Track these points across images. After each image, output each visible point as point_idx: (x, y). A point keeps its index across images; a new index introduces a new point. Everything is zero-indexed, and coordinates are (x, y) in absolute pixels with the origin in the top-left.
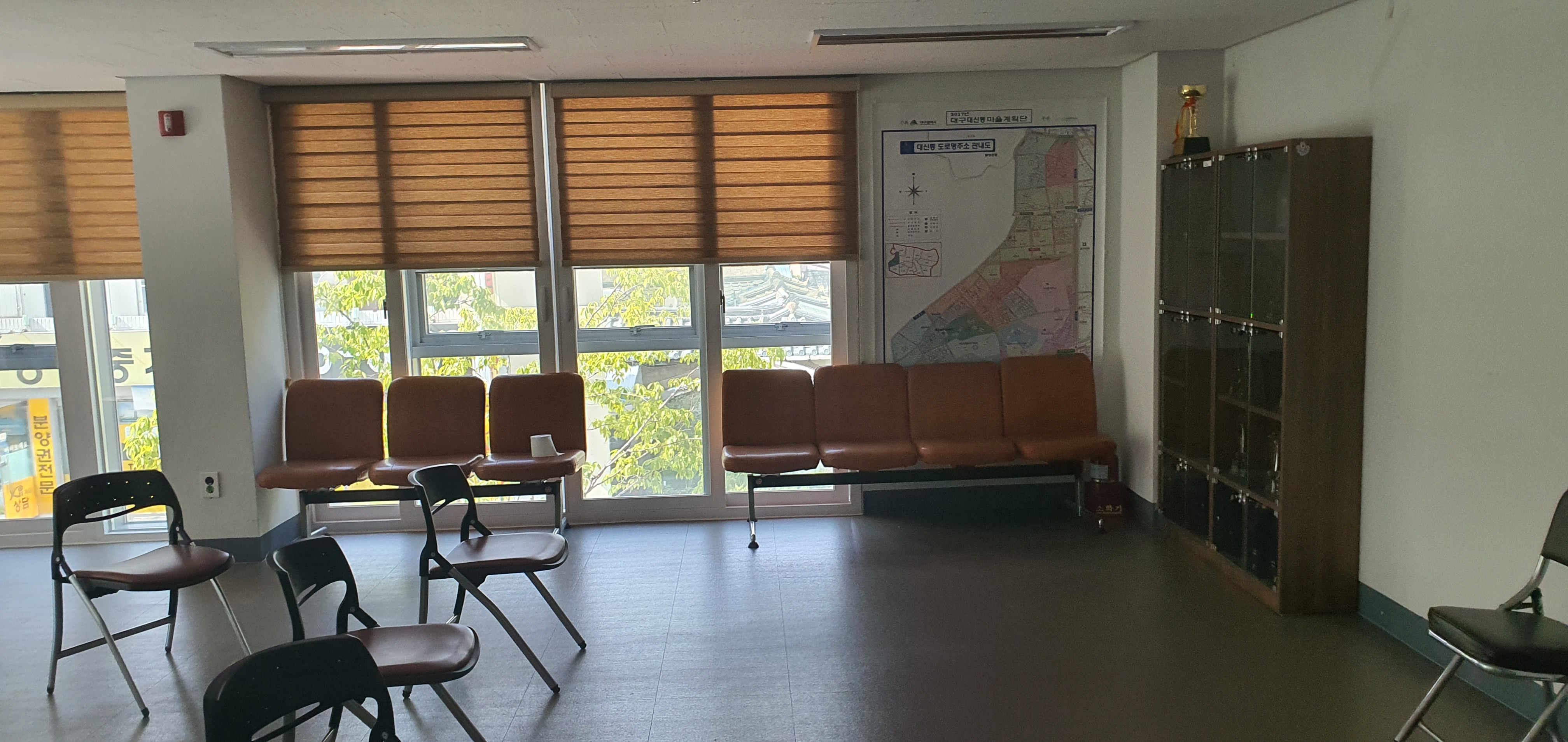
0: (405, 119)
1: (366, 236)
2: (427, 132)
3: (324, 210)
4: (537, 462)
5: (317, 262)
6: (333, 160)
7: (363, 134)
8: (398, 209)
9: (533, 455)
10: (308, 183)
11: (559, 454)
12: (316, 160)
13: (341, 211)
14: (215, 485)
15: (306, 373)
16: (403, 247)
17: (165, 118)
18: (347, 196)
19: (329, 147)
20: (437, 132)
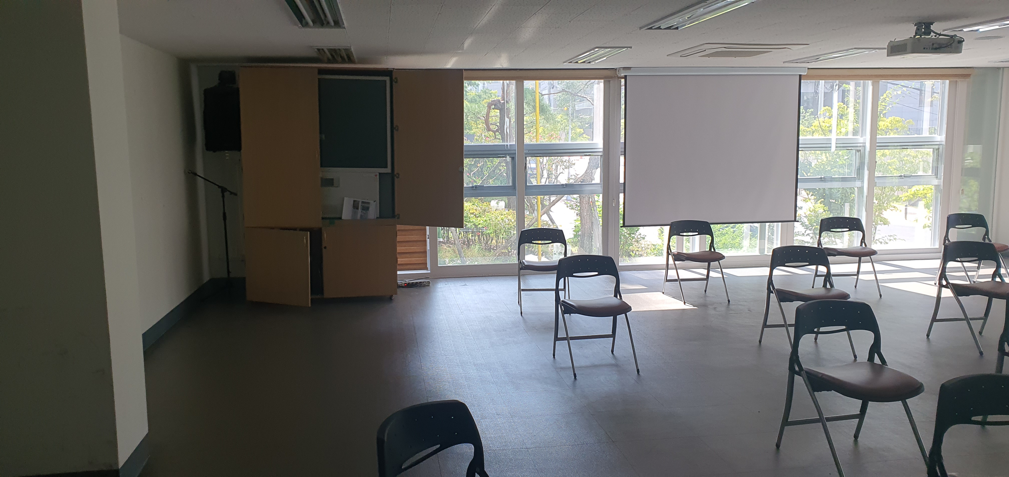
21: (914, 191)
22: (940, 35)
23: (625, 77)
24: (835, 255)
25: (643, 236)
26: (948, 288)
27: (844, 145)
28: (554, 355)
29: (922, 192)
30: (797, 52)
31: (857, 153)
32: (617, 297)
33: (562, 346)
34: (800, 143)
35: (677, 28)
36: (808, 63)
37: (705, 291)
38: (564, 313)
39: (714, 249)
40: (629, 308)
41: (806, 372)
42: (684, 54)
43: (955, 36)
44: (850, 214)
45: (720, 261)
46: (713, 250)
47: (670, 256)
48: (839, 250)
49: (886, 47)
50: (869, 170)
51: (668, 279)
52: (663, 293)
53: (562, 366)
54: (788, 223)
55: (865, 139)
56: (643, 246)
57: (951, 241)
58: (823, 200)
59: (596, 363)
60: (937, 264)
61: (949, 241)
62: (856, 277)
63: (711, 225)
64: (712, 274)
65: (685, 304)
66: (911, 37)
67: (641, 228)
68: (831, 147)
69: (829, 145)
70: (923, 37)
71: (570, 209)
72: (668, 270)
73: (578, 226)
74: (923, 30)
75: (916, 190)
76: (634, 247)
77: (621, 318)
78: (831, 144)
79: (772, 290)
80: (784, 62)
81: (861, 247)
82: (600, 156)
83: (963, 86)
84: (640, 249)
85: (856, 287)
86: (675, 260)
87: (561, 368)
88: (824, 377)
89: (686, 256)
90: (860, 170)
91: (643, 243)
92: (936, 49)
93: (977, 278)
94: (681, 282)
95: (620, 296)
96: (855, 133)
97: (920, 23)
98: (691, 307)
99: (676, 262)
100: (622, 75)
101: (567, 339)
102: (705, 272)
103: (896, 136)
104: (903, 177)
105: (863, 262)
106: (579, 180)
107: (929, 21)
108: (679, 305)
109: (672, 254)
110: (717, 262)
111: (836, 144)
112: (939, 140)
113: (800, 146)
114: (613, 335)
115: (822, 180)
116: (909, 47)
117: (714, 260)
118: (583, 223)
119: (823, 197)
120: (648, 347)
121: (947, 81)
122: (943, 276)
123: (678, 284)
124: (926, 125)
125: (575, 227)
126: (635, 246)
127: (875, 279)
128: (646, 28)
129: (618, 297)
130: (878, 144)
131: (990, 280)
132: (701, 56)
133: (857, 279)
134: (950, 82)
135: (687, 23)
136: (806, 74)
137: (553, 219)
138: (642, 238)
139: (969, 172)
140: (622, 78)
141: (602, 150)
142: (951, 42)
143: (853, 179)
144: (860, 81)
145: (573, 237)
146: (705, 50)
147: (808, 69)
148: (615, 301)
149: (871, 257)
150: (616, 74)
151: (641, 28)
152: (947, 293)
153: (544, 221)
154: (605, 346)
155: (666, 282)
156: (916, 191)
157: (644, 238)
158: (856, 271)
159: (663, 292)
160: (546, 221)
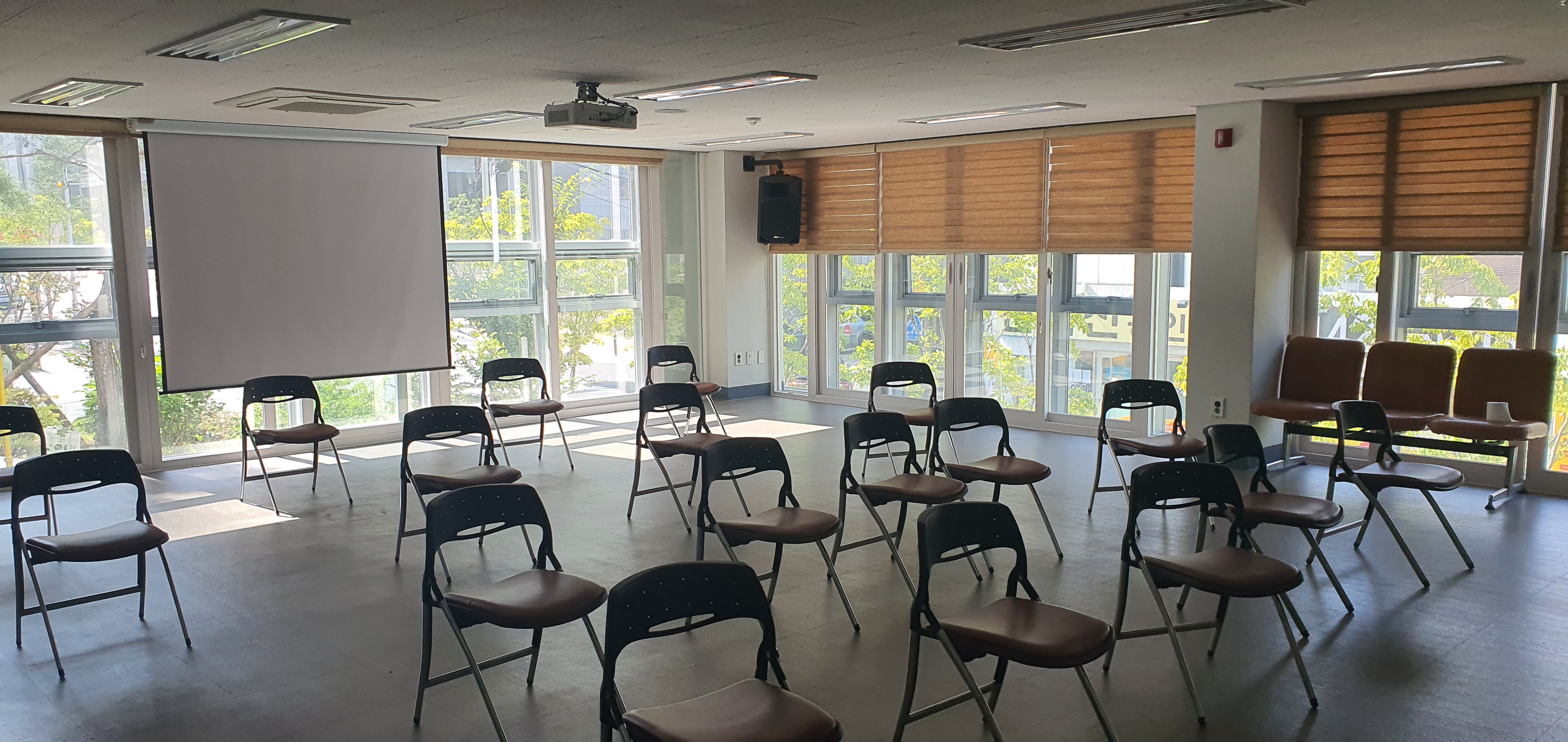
0: (1414, 124)
1: (1367, 223)
2: (1434, 134)
3: (1334, 201)
4: (1490, 424)
5: (1324, 243)
6: (1347, 160)
7: (1376, 138)
8: (1399, 199)
9: (1488, 418)
10: (1325, 179)
11: (1513, 421)
12: (1334, 161)
13: (1349, 202)
14: (1221, 408)
15: (1305, 332)
16: (1399, 232)
17: (1219, 135)
18: (1356, 190)
19: (1345, 150)
20: (1443, 133)
21: (616, 316)
22: (609, 101)
23: (144, 135)
24: (507, 415)
25: (219, 404)
26: (647, 448)
27: (511, 254)
28: (19, 643)
29: (625, 317)
30: (423, 112)
31: (531, 265)
32: (142, 520)
33: (33, 625)
34: (447, 250)
35: (216, 59)
36: (447, 128)
37: (314, 489)
38: (31, 562)
39: (322, 421)
40: (163, 537)
41: (448, 600)
42: (240, 102)
43: (626, 104)
44: (529, 354)
45: (332, 439)
46: (320, 422)
47: (248, 438)
48: (511, 407)
49: (543, 113)
50: (548, 289)
51: (247, 476)
52: (242, 500)
53: (37, 660)
54: (440, 371)
55: (539, 245)
56: (222, 421)
57: (654, 383)
58: (496, 333)
59: (108, 643)
60: (635, 415)
61: (652, 383)
62: (539, 443)
63: (313, 382)
64: (322, 459)
65: (278, 515)
66: (573, 102)
67: (215, 391)
68: (493, 256)
69: (491, 253)
70: (588, 102)
71: (75, 364)
72: (248, 462)
73: (93, 396)
74: (587, 93)
75: (619, 315)
76: (206, 424)
77: (152, 555)
78: (493, 251)
79: (408, 477)
80: (411, 126)
81: (542, 400)
82: (110, 270)
83: (655, 173)
84: (217, 427)
85: (540, 457)
86: (256, 444)
87: (34, 665)
88: (473, 603)
89: (275, 435)
90: (536, 290)
91: (223, 416)
92: (605, 120)
93: (688, 430)
94: (269, 479)
95: (148, 518)
96: (526, 235)
97: (582, 82)
98: (289, 518)
99: (259, 447)
100: (137, 131)
101: (42, 609)
102: (310, 456)
103: (588, 240)
104: (594, 298)
105: (546, 422)
106: (86, 313)
107: (595, 81)
108: (270, 517)
109: (252, 433)
110: (328, 440)
111: (500, 251)
112: (634, 247)
113: (448, 254)
114: (141, 587)
115: (487, 304)
116: (571, 117)
117: (323, 438)
118: (101, 391)
119: (496, 329)
120: (210, 596)
121: (636, 167)
122: (640, 432)
123: (264, 482)
124: (617, 227)
125: (87, 396)
126: (209, 421)
127: (563, 444)
128: (158, 53)
129: (145, 521)
130: (557, 252)
131: (695, 431)
132: (272, 108)
133: (541, 445)
134: (639, 168)
135: (233, 51)
136: (446, 145)
137: (39, 386)
138: (218, 407)
139: (672, 290)
140: (139, 136)
141: (111, 260)
142: (623, 113)
143: (527, 302)
144: (525, 160)
145: (85, 415)
146: (276, 98)
147: (450, 137)
148: (139, 528)
149: (557, 412)
150: (127, 130)
151: (148, 52)
152: (647, 455)
153: (21, 390)
154: (127, 610)
155: (245, 481)
156: (618, 317)
157: (221, 409)
158: (539, 434)
159: (242, 498)
160: (24, 389)
